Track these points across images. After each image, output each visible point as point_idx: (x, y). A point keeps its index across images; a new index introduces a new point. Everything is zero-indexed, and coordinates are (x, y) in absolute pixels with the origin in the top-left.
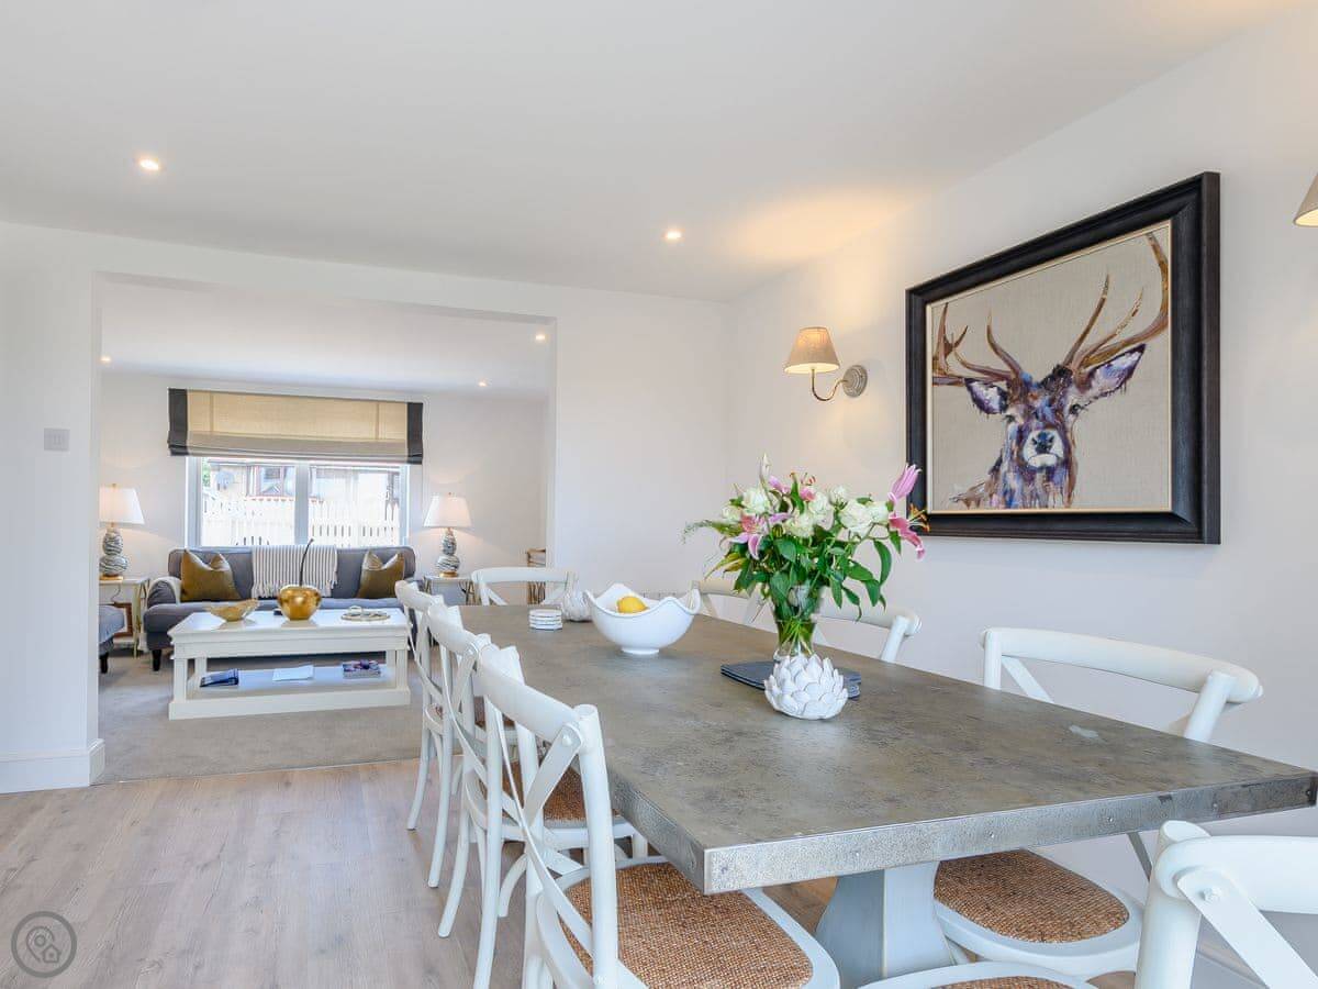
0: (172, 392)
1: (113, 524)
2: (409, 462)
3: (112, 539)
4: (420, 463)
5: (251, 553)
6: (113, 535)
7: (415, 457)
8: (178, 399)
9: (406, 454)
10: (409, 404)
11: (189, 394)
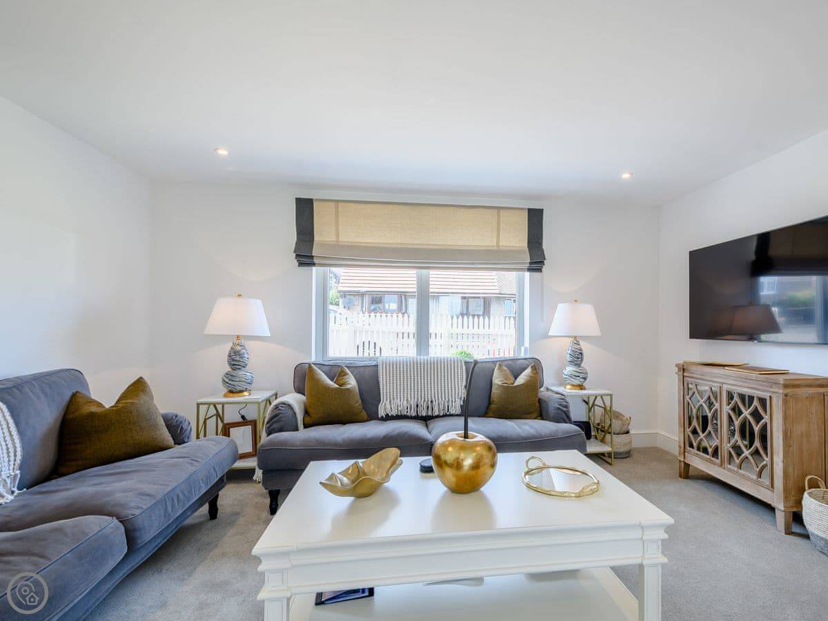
0: (299, 201)
1: (238, 337)
2: (530, 270)
3: (236, 353)
4: (540, 270)
5: (377, 366)
6: (238, 348)
7: (537, 264)
8: (305, 208)
9: (529, 261)
10: (530, 210)
11: (315, 203)
